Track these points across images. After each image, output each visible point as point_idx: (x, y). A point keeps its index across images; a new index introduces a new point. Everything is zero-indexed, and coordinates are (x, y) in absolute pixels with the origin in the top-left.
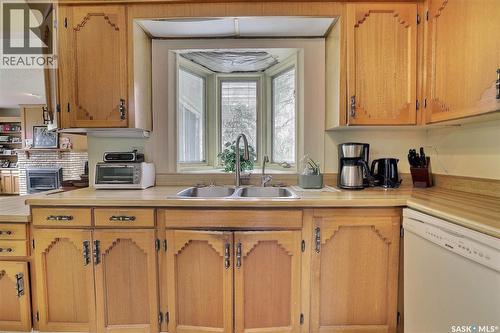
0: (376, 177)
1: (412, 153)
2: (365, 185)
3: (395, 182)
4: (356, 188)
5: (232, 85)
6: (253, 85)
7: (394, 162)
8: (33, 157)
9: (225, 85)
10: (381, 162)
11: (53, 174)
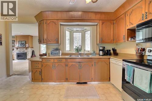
0: (106, 53)
1: (113, 48)
2: (104, 55)
3: (110, 54)
4: (102, 55)
5: (76, 33)
6: (81, 33)
7: (110, 50)
8: (18, 49)
9: (74, 33)
10: (107, 50)
11: (24, 54)
